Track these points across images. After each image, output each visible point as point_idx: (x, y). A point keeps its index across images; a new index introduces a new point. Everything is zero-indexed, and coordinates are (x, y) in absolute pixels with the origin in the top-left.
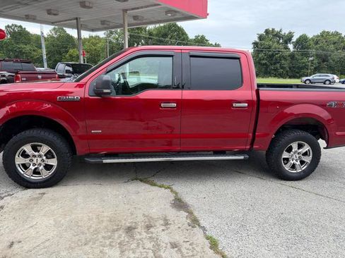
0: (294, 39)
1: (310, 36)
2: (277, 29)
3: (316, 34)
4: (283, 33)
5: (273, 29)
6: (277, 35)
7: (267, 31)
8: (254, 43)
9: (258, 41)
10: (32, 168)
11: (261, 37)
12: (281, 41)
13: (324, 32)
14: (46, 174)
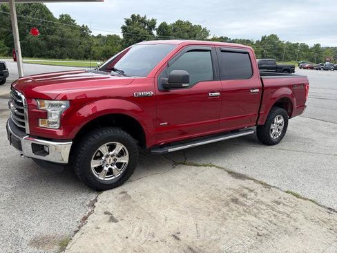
0: (157, 26)
1: (169, 24)
2: (142, 16)
3: (172, 23)
4: (147, 19)
5: (138, 15)
6: (143, 21)
7: (133, 16)
8: (122, 28)
9: (125, 25)
10: (106, 169)
11: (128, 22)
12: (146, 27)
13: (179, 21)
14: (118, 173)
